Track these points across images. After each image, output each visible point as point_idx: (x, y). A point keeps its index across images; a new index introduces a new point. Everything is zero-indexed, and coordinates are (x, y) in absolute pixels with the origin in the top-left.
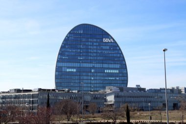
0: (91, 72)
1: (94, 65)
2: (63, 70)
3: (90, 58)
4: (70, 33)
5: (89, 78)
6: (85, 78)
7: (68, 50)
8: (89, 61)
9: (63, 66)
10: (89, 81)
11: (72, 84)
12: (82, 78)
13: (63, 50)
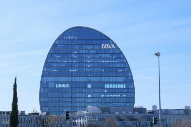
0: (86, 88)
1: (89, 78)
2: (50, 86)
3: (84, 70)
4: (59, 39)
5: (83, 95)
6: (78, 95)
7: (57, 60)
8: (83, 74)
9: (50, 80)
10: (83, 100)
11: (61, 104)
12: (74, 96)
13: (51, 60)
